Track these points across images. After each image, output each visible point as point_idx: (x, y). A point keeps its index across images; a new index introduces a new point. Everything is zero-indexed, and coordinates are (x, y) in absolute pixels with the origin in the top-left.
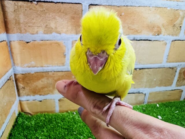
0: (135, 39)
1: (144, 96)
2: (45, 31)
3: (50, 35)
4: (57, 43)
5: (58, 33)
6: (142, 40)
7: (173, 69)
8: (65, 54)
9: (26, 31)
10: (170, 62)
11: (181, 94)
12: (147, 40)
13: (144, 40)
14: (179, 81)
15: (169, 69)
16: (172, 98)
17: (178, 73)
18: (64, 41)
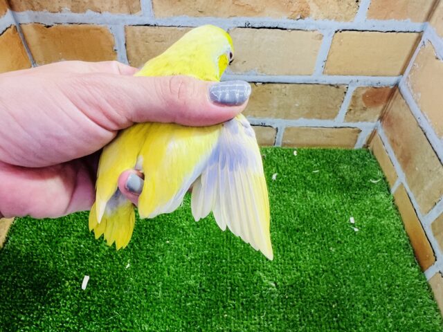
0: (250, 26)
1: (275, 132)
2: (72, 7)
3: (83, 14)
4: (97, 29)
5: (97, 12)
6: (264, 28)
7: (338, 87)
8: (114, 48)
9: (41, 8)
10: (329, 74)
11: (357, 136)
12: (277, 28)
13: (270, 28)
14: (352, 111)
15: (329, 86)
16: (336, 142)
17: (351, 98)
18: (109, 26)
